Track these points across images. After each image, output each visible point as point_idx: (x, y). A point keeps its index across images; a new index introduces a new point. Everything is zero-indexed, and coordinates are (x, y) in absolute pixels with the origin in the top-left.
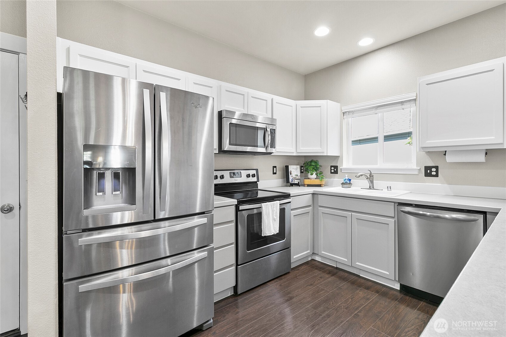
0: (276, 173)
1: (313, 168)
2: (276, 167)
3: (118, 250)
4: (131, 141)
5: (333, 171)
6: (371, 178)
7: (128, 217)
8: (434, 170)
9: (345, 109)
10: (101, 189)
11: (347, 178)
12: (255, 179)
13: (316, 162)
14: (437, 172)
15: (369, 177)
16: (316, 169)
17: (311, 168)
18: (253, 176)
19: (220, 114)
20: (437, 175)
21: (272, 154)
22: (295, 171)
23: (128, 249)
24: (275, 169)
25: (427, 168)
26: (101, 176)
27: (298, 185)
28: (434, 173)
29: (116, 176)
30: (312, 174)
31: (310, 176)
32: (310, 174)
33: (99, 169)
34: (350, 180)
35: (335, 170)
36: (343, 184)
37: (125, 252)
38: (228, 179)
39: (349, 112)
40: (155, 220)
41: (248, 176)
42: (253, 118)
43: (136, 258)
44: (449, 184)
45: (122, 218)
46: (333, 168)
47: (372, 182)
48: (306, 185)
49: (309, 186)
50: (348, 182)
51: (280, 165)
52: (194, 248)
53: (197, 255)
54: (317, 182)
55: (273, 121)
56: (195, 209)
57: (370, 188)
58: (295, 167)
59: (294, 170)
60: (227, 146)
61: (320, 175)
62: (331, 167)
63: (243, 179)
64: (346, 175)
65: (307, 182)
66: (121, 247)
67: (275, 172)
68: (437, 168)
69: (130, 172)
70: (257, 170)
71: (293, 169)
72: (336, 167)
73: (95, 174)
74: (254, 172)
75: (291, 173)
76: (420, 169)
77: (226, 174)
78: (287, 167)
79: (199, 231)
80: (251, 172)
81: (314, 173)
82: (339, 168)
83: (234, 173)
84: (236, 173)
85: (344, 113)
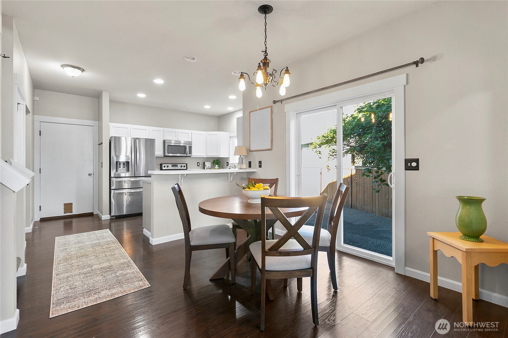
0: (199, 166)
2: (199, 163)
3: (124, 183)
4: (129, 154)
5: (227, 165)
7: (128, 175)
9: (231, 135)
10: (120, 168)
12: (185, 168)
13: (218, 161)
17: (215, 163)
19: (164, 141)
21: (191, 157)
22: (208, 165)
23: (127, 183)
24: (198, 164)
26: (120, 164)
29: (124, 164)
30: (215, 166)
33: (119, 162)
37: (126, 184)
38: (170, 168)
39: (233, 137)
40: (135, 177)
41: (181, 166)
42: (180, 142)
43: (131, 186)
45: (125, 175)
51: (201, 162)
55: (190, 143)
58: (208, 163)
60: (167, 154)
62: (226, 162)
63: (179, 168)
66: (125, 183)
67: (198, 165)
69: (128, 163)
70: (186, 164)
72: (228, 163)
73: (118, 163)
75: (206, 166)
77: (170, 165)
78: (204, 163)
80: (183, 165)
81: (217, 165)
82: (229, 163)
83: (174, 165)
84: (175, 165)
85: (230, 137)
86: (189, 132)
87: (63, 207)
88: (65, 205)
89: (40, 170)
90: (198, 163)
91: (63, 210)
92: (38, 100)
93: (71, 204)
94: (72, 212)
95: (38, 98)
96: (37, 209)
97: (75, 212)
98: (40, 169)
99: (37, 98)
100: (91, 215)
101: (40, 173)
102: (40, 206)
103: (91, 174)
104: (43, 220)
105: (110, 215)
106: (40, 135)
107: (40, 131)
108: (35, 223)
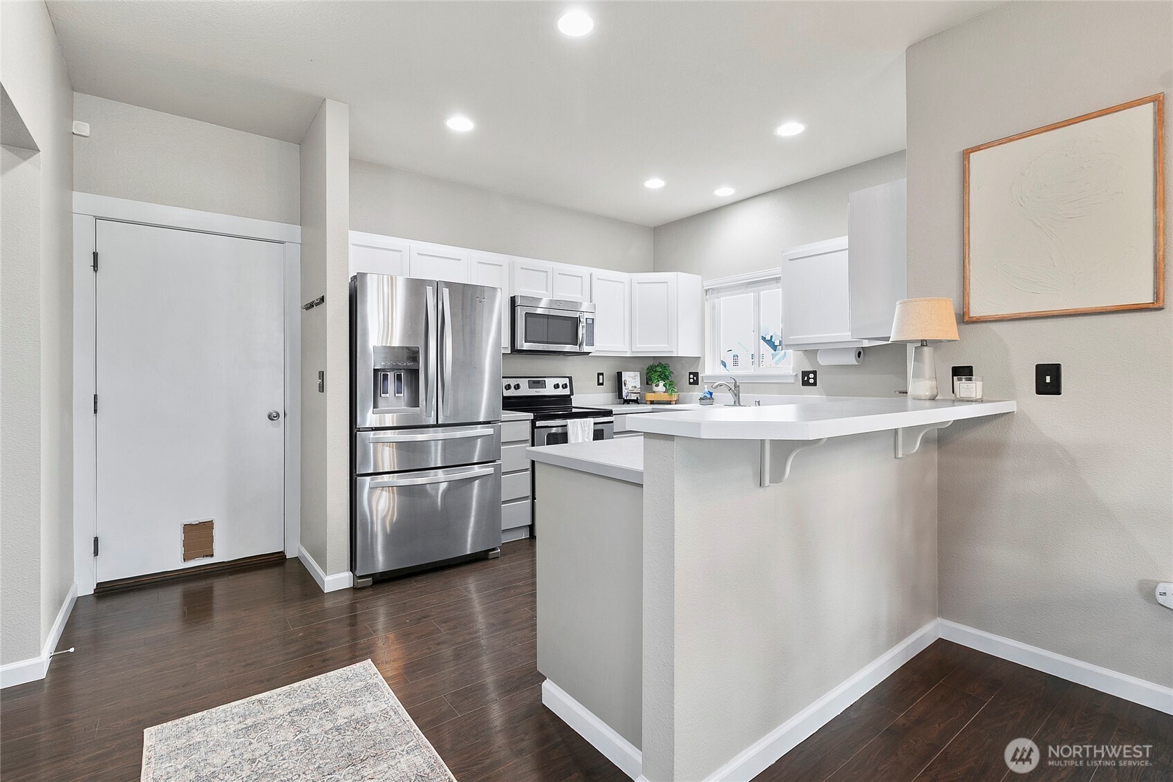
0: (602, 384)
1: (659, 376)
2: (602, 374)
5: (692, 380)
6: (736, 390)
8: (812, 376)
9: (709, 284)
10: (386, 392)
11: (706, 390)
12: (567, 392)
13: (665, 367)
14: (815, 378)
15: (733, 389)
16: (664, 377)
17: (655, 376)
18: (565, 386)
19: (513, 300)
20: (815, 384)
21: (590, 354)
22: (632, 381)
24: (601, 377)
25: (805, 374)
26: (386, 378)
27: (636, 402)
28: (812, 381)
29: (399, 378)
30: (657, 386)
31: (655, 389)
32: (654, 385)
34: (711, 394)
35: (695, 379)
36: (701, 399)
38: (525, 390)
39: (713, 289)
40: (437, 425)
41: (557, 386)
42: (559, 304)
44: (828, 395)
46: (692, 376)
47: (737, 395)
48: (649, 402)
49: (652, 403)
50: (709, 396)
51: (609, 372)
52: (475, 462)
53: (477, 470)
54: (666, 397)
56: (478, 417)
57: (735, 405)
58: (632, 374)
59: (631, 379)
60: (522, 344)
61: (670, 386)
62: (690, 373)
63: (549, 390)
64: (706, 386)
65: (650, 397)
67: (601, 381)
68: (815, 373)
69: (413, 373)
70: (570, 379)
71: (629, 377)
72: (696, 374)
73: (381, 375)
74: (567, 381)
75: (625, 384)
76: (796, 375)
77: (524, 383)
78: (619, 375)
79: (483, 443)
80: (561, 381)
81: (661, 384)
82: (700, 375)
83: (534, 382)
84: (538, 382)
85: (706, 291)
86: (584, 271)
87: (179, 537)
88: (188, 529)
89: (95, 403)
90: (599, 374)
91: (180, 550)
92: (87, 133)
93: (208, 526)
94: (212, 556)
95: (88, 125)
96: (82, 548)
97: (223, 552)
98: (96, 397)
99: (82, 127)
100: (276, 560)
101: (95, 411)
102: (96, 540)
103: (278, 415)
104: (106, 591)
105: (351, 570)
106: (95, 267)
107: (95, 255)
108: (79, 601)
